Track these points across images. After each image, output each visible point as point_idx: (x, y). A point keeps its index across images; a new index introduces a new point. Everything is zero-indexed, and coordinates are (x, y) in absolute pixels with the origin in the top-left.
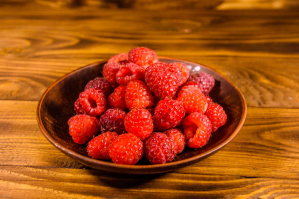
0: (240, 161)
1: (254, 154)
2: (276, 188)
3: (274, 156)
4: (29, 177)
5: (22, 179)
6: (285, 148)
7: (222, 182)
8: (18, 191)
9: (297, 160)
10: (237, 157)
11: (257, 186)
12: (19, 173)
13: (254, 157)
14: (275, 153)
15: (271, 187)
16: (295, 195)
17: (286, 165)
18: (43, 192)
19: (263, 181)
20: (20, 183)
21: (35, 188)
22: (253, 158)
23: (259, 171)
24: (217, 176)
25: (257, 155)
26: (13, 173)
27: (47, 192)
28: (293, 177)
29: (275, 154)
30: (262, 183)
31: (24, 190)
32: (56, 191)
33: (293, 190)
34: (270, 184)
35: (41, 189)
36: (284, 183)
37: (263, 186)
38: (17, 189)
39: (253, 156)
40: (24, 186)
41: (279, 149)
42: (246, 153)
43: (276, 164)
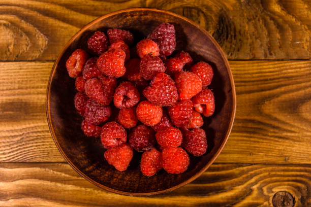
0: (240, 144)
1: (252, 135)
2: (265, 177)
3: (269, 136)
4: (70, 176)
5: (65, 179)
6: (280, 125)
7: (223, 172)
8: (67, 192)
9: (287, 141)
10: (238, 140)
11: (251, 174)
12: (60, 172)
13: (252, 139)
14: (271, 132)
15: (262, 175)
16: (279, 183)
17: (277, 148)
18: (86, 192)
19: (256, 169)
20: (65, 184)
21: (78, 188)
22: (251, 141)
23: (254, 156)
24: (220, 165)
25: (255, 135)
26: (55, 172)
27: (89, 192)
28: (280, 162)
29: (270, 134)
30: (256, 171)
31: (71, 191)
32: (96, 191)
33: (278, 178)
34: (261, 173)
35: (83, 189)
36: (272, 171)
37: (256, 174)
38: (65, 191)
39: (251, 137)
40: (70, 187)
41: (274, 127)
42: (245, 134)
43: (269, 147)
